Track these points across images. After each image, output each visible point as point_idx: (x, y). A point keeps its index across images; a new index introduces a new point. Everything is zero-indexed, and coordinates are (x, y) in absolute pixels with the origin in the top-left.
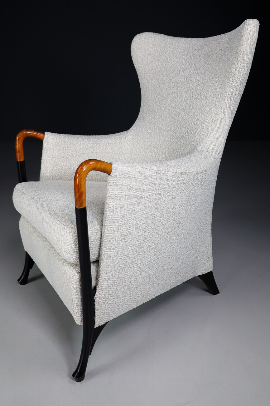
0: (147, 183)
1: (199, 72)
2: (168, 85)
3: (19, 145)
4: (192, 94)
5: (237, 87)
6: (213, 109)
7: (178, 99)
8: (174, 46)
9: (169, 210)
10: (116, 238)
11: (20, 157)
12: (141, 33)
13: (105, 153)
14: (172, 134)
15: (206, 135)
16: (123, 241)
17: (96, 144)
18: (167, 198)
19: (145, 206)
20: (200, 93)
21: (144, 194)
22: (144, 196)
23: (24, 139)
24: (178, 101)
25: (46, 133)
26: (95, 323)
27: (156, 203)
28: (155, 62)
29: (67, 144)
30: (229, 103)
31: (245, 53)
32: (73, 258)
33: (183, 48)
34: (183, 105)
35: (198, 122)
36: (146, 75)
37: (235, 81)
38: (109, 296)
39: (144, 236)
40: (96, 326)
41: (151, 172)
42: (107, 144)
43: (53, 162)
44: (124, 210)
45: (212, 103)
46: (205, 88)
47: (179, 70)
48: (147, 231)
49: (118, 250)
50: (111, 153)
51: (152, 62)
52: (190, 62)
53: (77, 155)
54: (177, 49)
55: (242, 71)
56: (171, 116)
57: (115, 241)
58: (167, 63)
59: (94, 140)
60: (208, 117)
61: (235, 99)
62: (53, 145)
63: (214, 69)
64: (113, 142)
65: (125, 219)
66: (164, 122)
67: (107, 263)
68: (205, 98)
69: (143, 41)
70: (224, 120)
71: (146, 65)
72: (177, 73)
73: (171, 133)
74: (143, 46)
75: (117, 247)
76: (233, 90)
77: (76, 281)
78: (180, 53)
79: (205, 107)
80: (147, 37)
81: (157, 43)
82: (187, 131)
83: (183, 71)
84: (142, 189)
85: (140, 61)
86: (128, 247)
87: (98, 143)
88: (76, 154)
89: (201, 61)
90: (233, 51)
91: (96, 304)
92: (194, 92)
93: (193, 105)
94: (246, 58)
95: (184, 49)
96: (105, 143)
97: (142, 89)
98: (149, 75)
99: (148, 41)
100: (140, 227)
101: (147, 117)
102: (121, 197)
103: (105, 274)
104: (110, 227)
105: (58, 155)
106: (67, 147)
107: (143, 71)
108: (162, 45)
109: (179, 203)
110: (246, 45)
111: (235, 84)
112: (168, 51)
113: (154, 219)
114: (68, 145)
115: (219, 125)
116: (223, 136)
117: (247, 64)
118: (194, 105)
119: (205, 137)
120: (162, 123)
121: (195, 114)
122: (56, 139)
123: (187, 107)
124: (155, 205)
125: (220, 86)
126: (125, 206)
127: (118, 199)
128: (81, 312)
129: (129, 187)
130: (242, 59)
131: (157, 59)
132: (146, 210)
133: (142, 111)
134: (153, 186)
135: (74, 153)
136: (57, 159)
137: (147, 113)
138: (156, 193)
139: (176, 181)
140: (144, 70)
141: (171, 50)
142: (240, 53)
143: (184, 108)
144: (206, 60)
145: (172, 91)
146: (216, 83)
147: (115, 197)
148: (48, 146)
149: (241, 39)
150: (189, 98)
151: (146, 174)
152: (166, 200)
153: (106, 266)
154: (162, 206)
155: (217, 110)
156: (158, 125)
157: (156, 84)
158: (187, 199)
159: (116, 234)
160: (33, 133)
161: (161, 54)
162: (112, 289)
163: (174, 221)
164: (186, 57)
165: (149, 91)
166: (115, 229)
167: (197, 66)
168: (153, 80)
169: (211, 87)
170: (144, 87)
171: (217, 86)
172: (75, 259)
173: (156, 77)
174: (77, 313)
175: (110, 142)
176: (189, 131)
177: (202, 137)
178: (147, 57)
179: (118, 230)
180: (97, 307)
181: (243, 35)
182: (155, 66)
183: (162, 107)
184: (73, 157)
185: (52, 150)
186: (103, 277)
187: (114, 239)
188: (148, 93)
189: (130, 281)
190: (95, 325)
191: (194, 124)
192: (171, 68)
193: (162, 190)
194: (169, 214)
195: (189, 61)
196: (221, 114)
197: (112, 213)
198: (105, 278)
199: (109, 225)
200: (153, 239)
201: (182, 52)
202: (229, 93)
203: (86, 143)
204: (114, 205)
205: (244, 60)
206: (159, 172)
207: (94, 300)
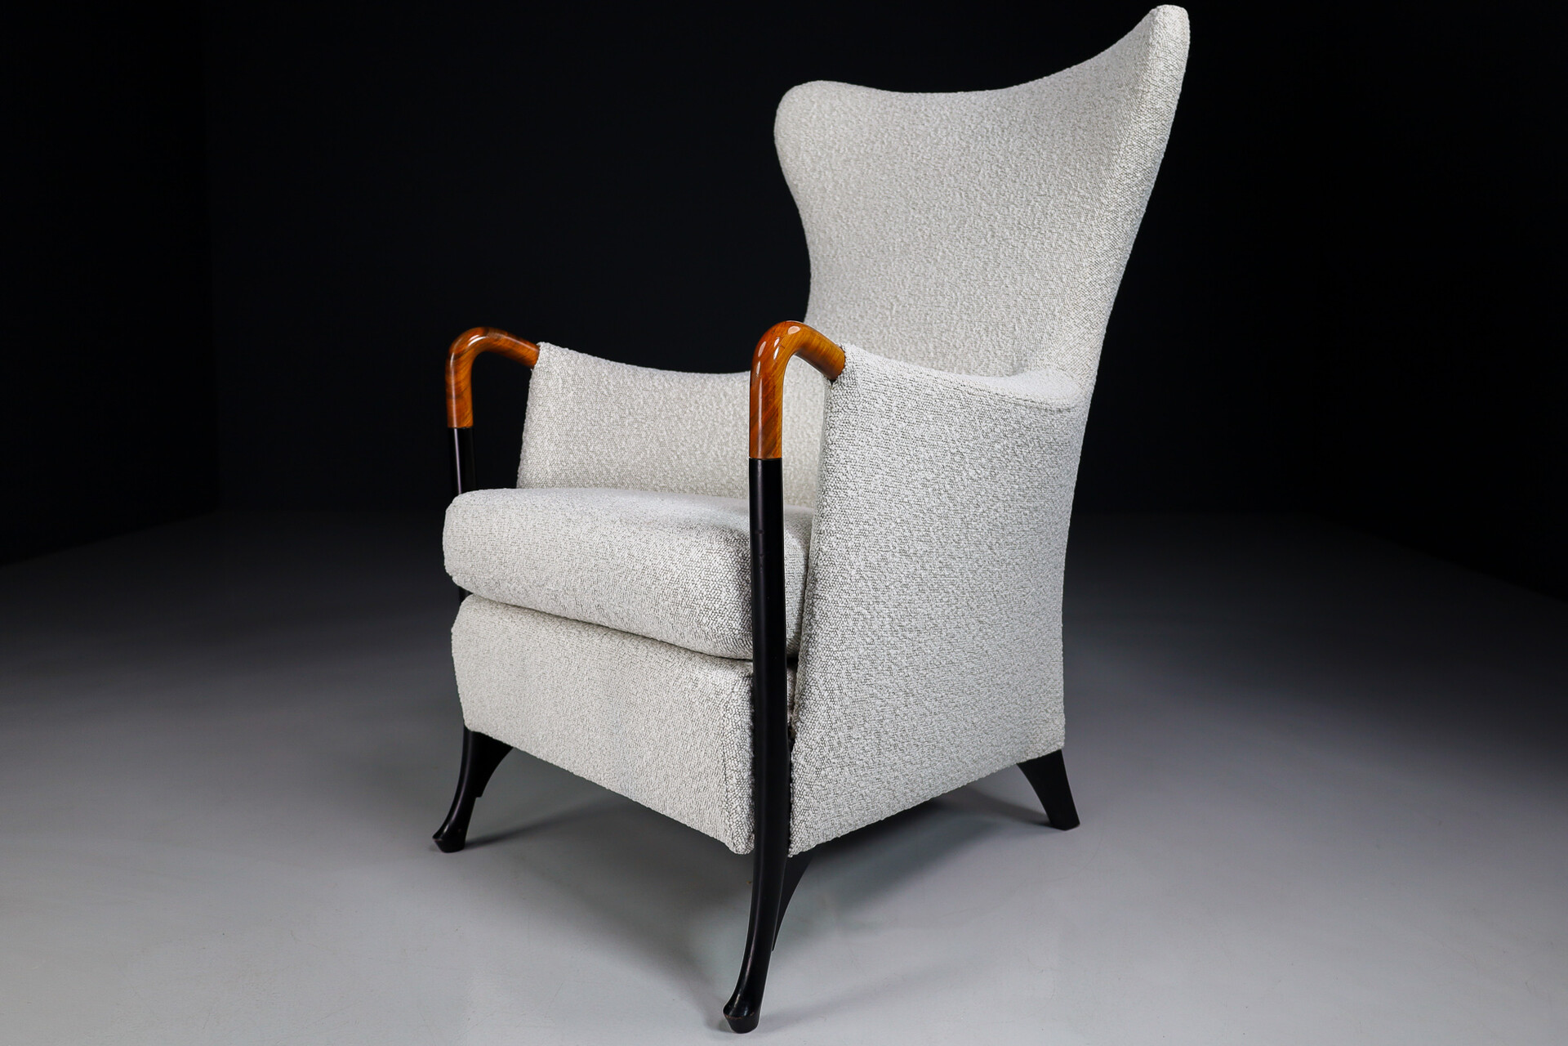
0: (931, 417)
1: (1007, 169)
2: (907, 219)
3: (459, 378)
4: (992, 228)
5: (1135, 189)
6: (1063, 258)
7: (944, 252)
8: (915, 113)
9: (981, 510)
10: (853, 572)
11: (460, 414)
12: (806, 82)
13: (716, 424)
14: (935, 347)
15: (1048, 327)
16: (869, 583)
17: (691, 394)
18: (979, 472)
19: (924, 485)
20: (1016, 222)
21: (922, 449)
22: (922, 456)
23: (477, 357)
24: (943, 258)
25: (542, 344)
26: (789, 842)
27: (951, 481)
28: (857, 160)
29: (606, 383)
30: (1112, 237)
31: (1159, 90)
32: (732, 629)
33: (944, 117)
34: (964, 264)
35: (1018, 300)
36: (827, 200)
37: (1128, 171)
38: (832, 754)
39: (919, 580)
40: (795, 850)
41: (940, 386)
42: (722, 396)
43: (565, 438)
44: (872, 488)
45: (1060, 243)
46: (1033, 206)
47: (939, 175)
48: (927, 566)
49: (856, 610)
50: (733, 423)
51: (847, 161)
52: (975, 148)
53: (636, 421)
54: (924, 122)
55: (1149, 143)
56: (924, 300)
57: (849, 581)
58: (896, 161)
59: (682, 381)
60: (1050, 282)
61: (1127, 227)
62: (564, 382)
63: (1058, 152)
64: (738, 391)
65: (876, 517)
66: (900, 319)
67: (828, 647)
68: (1034, 233)
69: (813, 102)
70: (1098, 287)
71: (827, 172)
72: (932, 183)
73: (931, 346)
74: (814, 117)
75: (855, 600)
76: (1123, 200)
77: (740, 701)
78: (936, 131)
79: (1038, 256)
80: (825, 93)
81: (858, 108)
82: (987, 330)
83: (951, 175)
84: (918, 433)
85: (808, 160)
86: (881, 606)
87: (695, 389)
88: (631, 419)
89: (1012, 140)
90: (1123, 91)
91: (795, 775)
92: (996, 226)
93: (996, 256)
94: (1160, 104)
95: (948, 120)
96: (715, 391)
97: (813, 243)
98: (838, 199)
99: (831, 105)
100: (912, 551)
101: (839, 318)
102: (867, 447)
103: (821, 682)
104: (838, 536)
105: (581, 414)
106: (605, 392)
107: (816, 190)
108: (875, 114)
109: (1006, 493)
110: (1161, 66)
111: (1129, 181)
112: (898, 128)
113: (944, 531)
114: (611, 388)
115: (1083, 299)
116: (1096, 331)
117: (1163, 122)
118: (1002, 256)
119: (1046, 335)
120: (897, 325)
121: (1007, 281)
122: (576, 363)
123: (978, 266)
124: (948, 487)
125: (1082, 193)
126: (877, 476)
127: (859, 452)
128: (750, 806)
129: (886, 422)
130: (1150, 106)
131: (862, 152)
132: (927, 500)
133: (819, 307)
134: (946, 427)
135: (627, 412)
136: (575, 428)
137: (838, 309)
138: (952, 451)
139: (1002, 422)
140: (820, 186)
141: (906, 124)
142: (1146, 90)
143: (969, 271)
144: (1026, 137)
145: (919, 234)
146: (1069, 188)
147: (851, 448)
148: (550, 383)
149: (1147, 54)
150: (983, 242)
151: (929, 391)
152: (974, 477)
153: (824, 658)
154: (964, 493)
155: (1077, 259)
156: (881, 332)
157: (864, 221)
158: (1025, 487)
159: (852, 559)
160: (504, 340)
161: (872, 138)
162: (840, 734)
163: (989, 552)
164: (957, 139)
165: (839, 246)
166: (850, 544)
167: (998, 156)
168: (851, 212)
169: (1052, 202)
170: (822, 235)
171: (1073, 194)
172: (737, 632)
173: (861, 205)
174: (739, 809)
175: (728, 389)
176: (991, 328)
177: (1038, 335)
178: (831, 148)
179: (858, 546)
180: (799, 786)
181: (1155, 43)
182: (858, 172)
183: (890, 280)
184: (623, 426)
185: (562, 399)
186: (817, 692)
187: (846, 575)
188: (836, 252)
189: (881, 718)
190: (792, 845)
191: (1008, 307)
192: (912, 173)
193: (967, 443)
194: (981, 525)
195: (968, 147)
196: (1088, 269)
197: (842, 495)
198: (822, 697)
199: (834, 529)
200: (940, 597)
201: (942, 126)
202: (1112, 208)
203: (660, 388)
204: (848, 468)
205: (1156, 109)
206: (962, 388)
207: (791, 765)
